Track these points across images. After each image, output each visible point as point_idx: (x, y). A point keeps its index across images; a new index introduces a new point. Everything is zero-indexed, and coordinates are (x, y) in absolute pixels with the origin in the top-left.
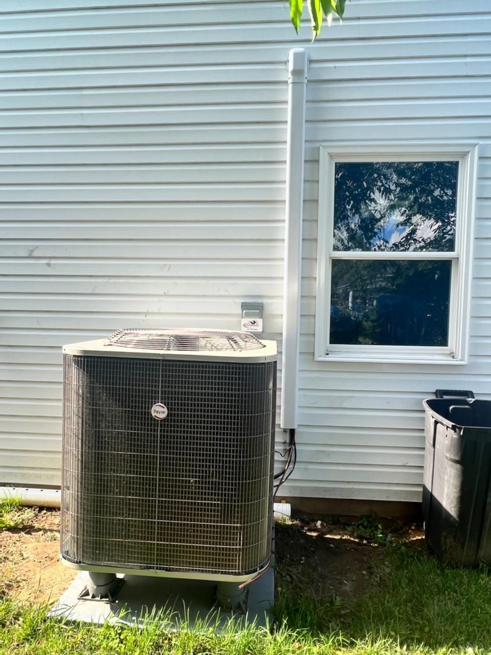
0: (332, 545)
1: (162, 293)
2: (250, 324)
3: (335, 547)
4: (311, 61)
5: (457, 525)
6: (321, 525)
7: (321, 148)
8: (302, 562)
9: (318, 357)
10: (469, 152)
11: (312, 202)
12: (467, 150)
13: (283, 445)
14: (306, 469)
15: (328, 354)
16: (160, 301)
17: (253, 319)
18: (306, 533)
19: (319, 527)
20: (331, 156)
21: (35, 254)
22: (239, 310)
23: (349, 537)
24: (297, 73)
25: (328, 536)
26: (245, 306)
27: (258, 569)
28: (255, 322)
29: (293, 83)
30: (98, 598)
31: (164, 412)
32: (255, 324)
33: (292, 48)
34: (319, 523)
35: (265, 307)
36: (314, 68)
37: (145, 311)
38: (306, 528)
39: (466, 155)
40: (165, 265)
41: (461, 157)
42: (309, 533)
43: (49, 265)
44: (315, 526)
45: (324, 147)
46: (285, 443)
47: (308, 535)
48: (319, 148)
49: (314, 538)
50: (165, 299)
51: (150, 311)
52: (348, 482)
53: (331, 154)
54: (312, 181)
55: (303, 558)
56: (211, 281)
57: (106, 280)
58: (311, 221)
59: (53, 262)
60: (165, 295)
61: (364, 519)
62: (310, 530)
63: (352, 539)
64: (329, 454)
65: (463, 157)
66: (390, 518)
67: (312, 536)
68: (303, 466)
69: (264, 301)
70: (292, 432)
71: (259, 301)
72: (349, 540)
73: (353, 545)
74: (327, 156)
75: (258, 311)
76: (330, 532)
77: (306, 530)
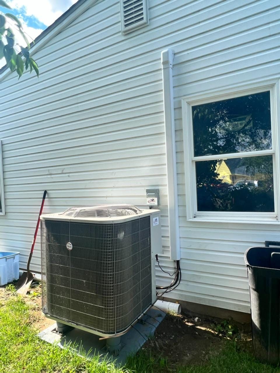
0: (197, 333)
1: (112, 186)
2: (151, 201)
3: (199, 334)
4: (175, 54)
5: (260, 333)
6: (197, 320)
7: (182, 100)
8: (171, 338)
9: (189, 219)
10: (275, 83)
11: (179, 131)
12: (274, 83)
13: (174, 269)
14: (188, 285)
15: (195, 217)
16: (112, 190)
17: (152, 198)
18: (185, 322)
19: (196, 321)
20: (189, 103)
21: (64, 172)
22: (145, 194)
23: (211, 330)
24: (165, 63)
25: (198, 327)
26: (148, 191)
27: (116, 332)
28: (153, 200)
29: (163, 69)
30: (58, 333)
31: (71, 247)
32: (154, 201)
33: (162, 51)
34: (197, 318)
35: (160, 192)
36: (177, 57)
37: (106, 196)
38: (186, 320)
39: (273, 86)
40: (113, 172)
41: (271, 88)
42: (187, 323)
43: (69, 176)
44: (194, 320)
45: (183, 99)
46: (175, 268)
47: (186, 324)
48: (181, 100)
49: (189, 326)
50: (114, 189)
51: (108, 196)
52: (213, 296)
53: (188, 102)
54: (178, 119)
55: (173, 336)
56: (134, 179)
57: (89, 182)
58: (179, 142)
59: (71, 175)
60: (114, 187)
61: (225, 321)
62: (188, 322)
63: (212, 332)
64: (200, 277)
65: (272, 88)
66: (243, 323)
67: (188, 325)
68: (186, 283)
69: (160, 188)
70: (178, 262)
71: (156, 188)
72: (210, 332)
73: (211, 336)
74: (186, 104)
75: (154, 194)
76: (201, 325)
77: (186, 321)
